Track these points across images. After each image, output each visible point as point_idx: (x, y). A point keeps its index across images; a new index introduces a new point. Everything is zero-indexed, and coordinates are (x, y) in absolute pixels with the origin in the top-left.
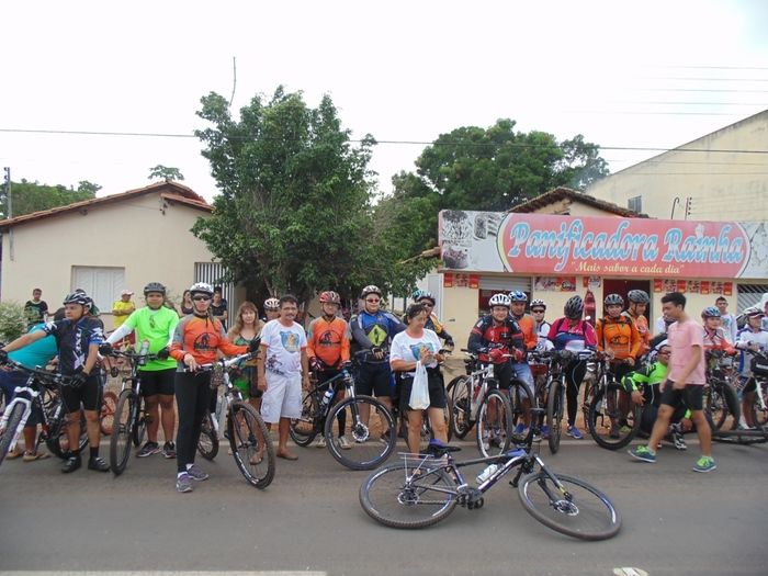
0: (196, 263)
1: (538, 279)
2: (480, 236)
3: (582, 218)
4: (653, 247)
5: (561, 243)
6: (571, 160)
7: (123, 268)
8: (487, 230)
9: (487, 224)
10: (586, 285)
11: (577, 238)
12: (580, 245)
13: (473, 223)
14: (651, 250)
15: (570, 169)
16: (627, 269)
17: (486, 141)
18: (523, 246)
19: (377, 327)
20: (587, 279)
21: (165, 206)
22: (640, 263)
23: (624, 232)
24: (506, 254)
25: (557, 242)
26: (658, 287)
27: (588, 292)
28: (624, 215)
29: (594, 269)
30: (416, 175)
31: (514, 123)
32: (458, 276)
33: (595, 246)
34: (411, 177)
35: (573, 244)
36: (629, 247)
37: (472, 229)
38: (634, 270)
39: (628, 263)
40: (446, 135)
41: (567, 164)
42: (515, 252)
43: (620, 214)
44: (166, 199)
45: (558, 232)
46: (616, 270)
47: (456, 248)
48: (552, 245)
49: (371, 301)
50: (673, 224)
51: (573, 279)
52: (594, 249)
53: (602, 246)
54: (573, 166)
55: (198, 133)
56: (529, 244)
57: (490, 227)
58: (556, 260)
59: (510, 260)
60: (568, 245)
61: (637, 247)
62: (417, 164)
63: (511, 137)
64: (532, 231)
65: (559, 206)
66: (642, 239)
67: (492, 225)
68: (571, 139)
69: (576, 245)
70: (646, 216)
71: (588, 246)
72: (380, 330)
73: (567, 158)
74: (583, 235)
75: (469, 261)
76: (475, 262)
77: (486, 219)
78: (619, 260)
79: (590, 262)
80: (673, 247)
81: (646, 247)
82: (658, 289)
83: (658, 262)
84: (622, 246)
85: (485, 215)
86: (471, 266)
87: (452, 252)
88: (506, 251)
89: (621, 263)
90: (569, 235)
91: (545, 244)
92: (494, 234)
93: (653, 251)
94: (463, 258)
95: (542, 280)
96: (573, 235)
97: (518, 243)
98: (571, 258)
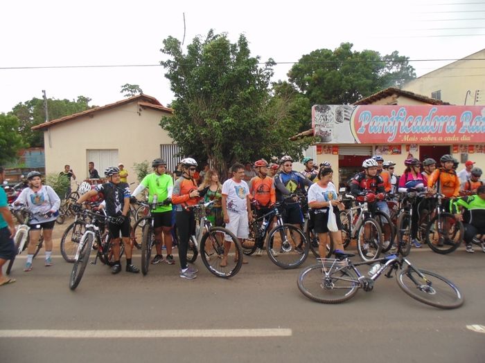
0: (161, 145)
1: (377, 147)
2: (339, 120)
3: (406, 107)
4: (453, 124)
5: (392, 124)
6: (390, 68)
7: (117, 150)
8: (344, 117)
9: (343, 113)
10: (408, 150)
11: (403, 119)
12: (404, 124)
13: (334, 112)
14: (451, 126)
15: (389, 74)
16: (435, 138)
17: (334, 58)
18: (367, 126)
19: (291, 181)
20: (408, 146)
21: (140, 110)
22: (444, 134)
23: (434, 115)
24: (356, 132)
25: (389, 123)
26: (455, 149)
27: (410, 155)
29: (414, 139)
30: (288, 82)
31: (352, 45)
32: (325, 147)
33: (414, 124)
34: (285, 84)
35: (400, 123)
36: (437, 124)
37: (334, 117)
38: (440, 139)
39: (436, 135)
40: (307, 55)
41: (388, 70)
42: (362, 131)
44: (141, 105)
45: (390, 116)
46: (428, 140)
47: (323, 129)
48: (386, 125)
49: (287, 166)
50: (467, 108)
51: (399, 147)
52: (414, 127)
53: (419, 124)
54: (391, 72)
55: (162, 63)
56: (371, 124)
57: (345, 115)
58: (388, 135)
59: (359, 136)
60: (397, 124)
61: (442, 124)
62: (288, 75)
63: (350, 54)
64: (372, 116)
65: (389, 99)
66: (446, 119)
67: (347, 114)
68: (390, 54)
69: (402, 124)
70: (448, 104)
71: (410, 125)
72: (293, 183)
73: (388, 67)
74: (407, 117)
75: (332, 137)
76: (336, 138)
77: (343, 110)
78: (430, 133)
79: (411, 135)
80: (466, 123)
81: (448, 124)
82: (456, 151)
83: (457, 134)
84: (433, 124)
85: (342, 107)
86: (333, 140)
87: (321, 132)
88: (356, 130)
89: (432, 135)
90: (398, 118)
91: (382, 125)
92: (348, 119)
93: (452, 127)
94: (328, 135)
95: (379, 148)
96: (400, 118)
97: (364, 124)
98: (398, 133)
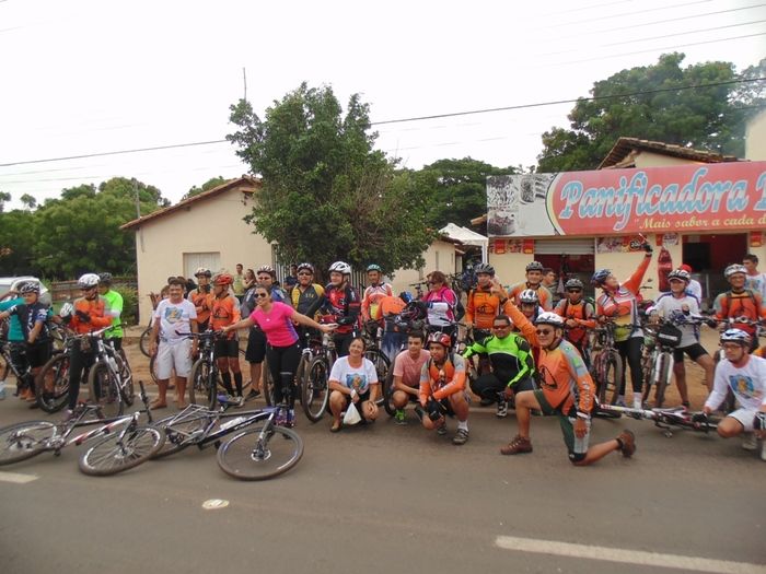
0: (273, 246)
1: (601, 240)
2: (527, 199)
3: (645, 170)
4: (741, 194)
5: (620, 200)
7: (218, 253)
8: (535, 193)
9: (534, 187)
10: (659, 243)
11: (641, 192)
12: (644, 200)
13: (519, 187)
14: (738, 197)
16: (705, 223)
18: (575, 207)
20: (661, 237)
21: (245, 198)
22: (723, 214)
23: (701, 181)
24: (557, 215)
25: (616, 200)
26: (754, 240)
27: (663, 251)
28: (707, 161)
29: (663, 226)
30: (569, 130)
31: (683, 56)
32: (509, 242)
33: (663, 199)
34: (560, 134)
35: (635, 199)
36: (709, 197)
37: (519, 193)
38: (716, 223)
39: (707, 215)
40: (602, 83)
42: (566, 214)
43: (701, 160)
44: (244, 192)
45: (617, 187)
46: (692, 224)
47: (500, 214)
48: (610, 202)
52: (662, 204)
53: (672, 198)
55: (229, 137)
56: (582, 203)
57: (537, 190)
58: (615, 219)
59: (561, 222)
60: (630, 200)
61: (718, 196)
62: (570, 118)
64: (585, 190)
66: (726, 186)
67: (540, 188)
69: (640, 201)
71: (655, 200)
74: (649, 187)
75: (516, 226)
76: (522, 227)
77: (534, 181)
78: (695, 213)
79: (657, 217)
81: (731, 196)
82: (757, 244)
83: (749, 212)
84: (699, 197)
85: (532, 178)
86: (518, 231)
87: (498, 218)
88: (557, 214)
89: (698, 216)
90: (632, 190)
91: (602, 202)
92: (542, 197)
93: (741, 200)
94: (509, 223)
95: (605, 241)
96: (636, 190)
97: (569, 203)
98: (633, 215)
